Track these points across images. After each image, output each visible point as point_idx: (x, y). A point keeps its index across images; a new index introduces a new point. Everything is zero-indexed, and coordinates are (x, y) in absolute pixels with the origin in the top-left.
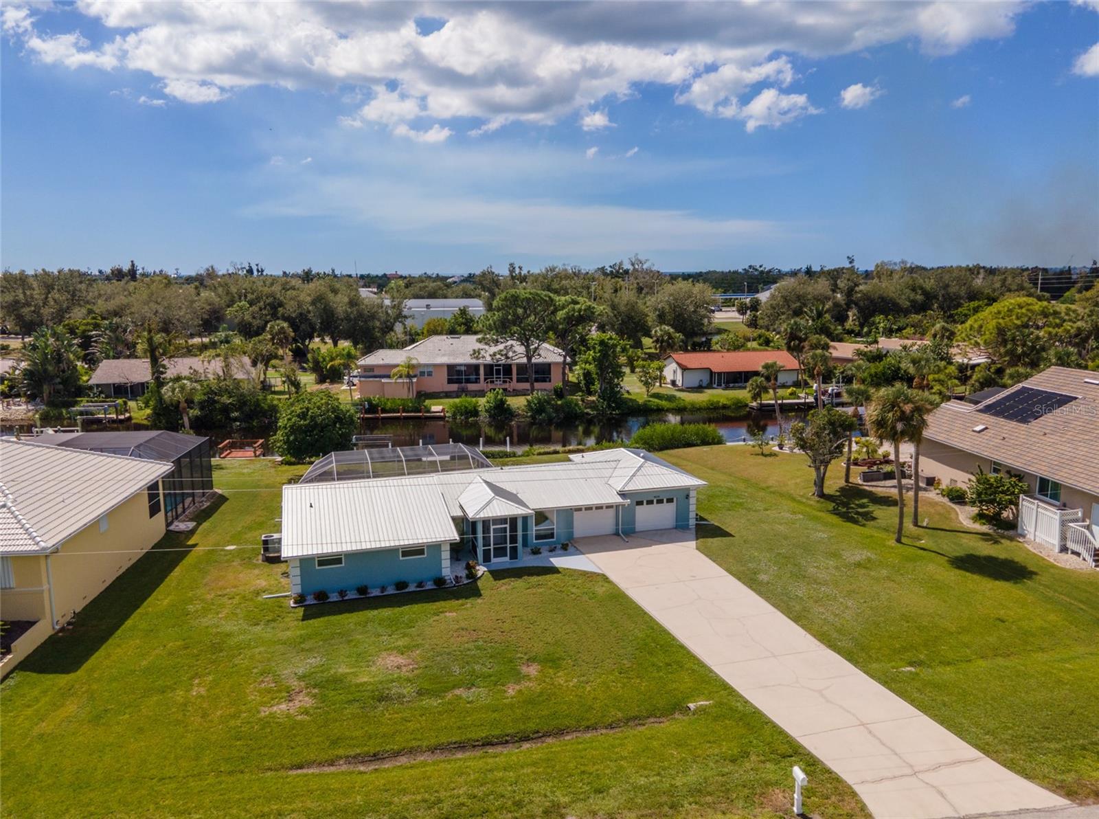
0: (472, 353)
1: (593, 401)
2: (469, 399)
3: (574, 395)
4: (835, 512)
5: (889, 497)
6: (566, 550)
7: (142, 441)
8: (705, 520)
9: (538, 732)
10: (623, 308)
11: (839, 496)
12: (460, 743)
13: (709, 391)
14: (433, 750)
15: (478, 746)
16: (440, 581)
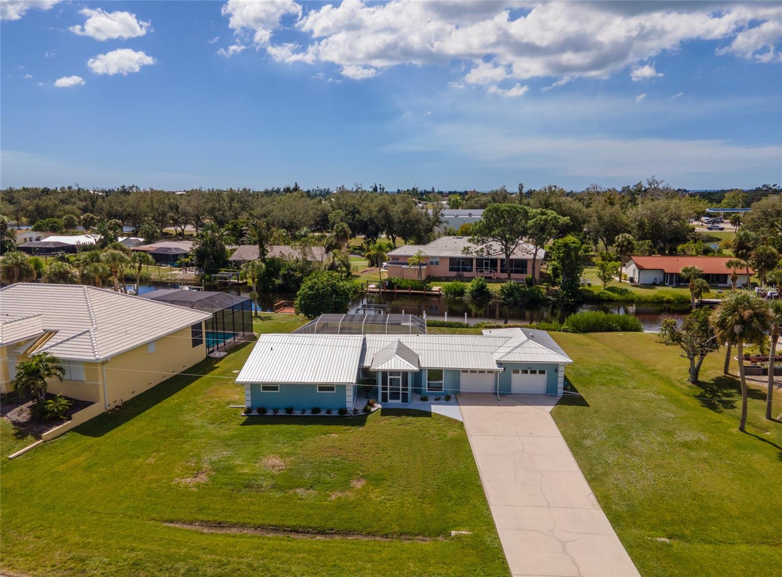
0: (463, 249)
1: (556, 291)
2: (458, 283)
3: (541, 285)
4: (700, 397)
5: (758, 390)
6: (448, 400)
7: (203, 297)
8: (575, 390)
9: (333, 529)
10: (606, 219)
11: (712, 384)
12: (276, 527)
13: (660, 288)
14: (256, 527)
15: (288, 531)
16: (343, 411)
